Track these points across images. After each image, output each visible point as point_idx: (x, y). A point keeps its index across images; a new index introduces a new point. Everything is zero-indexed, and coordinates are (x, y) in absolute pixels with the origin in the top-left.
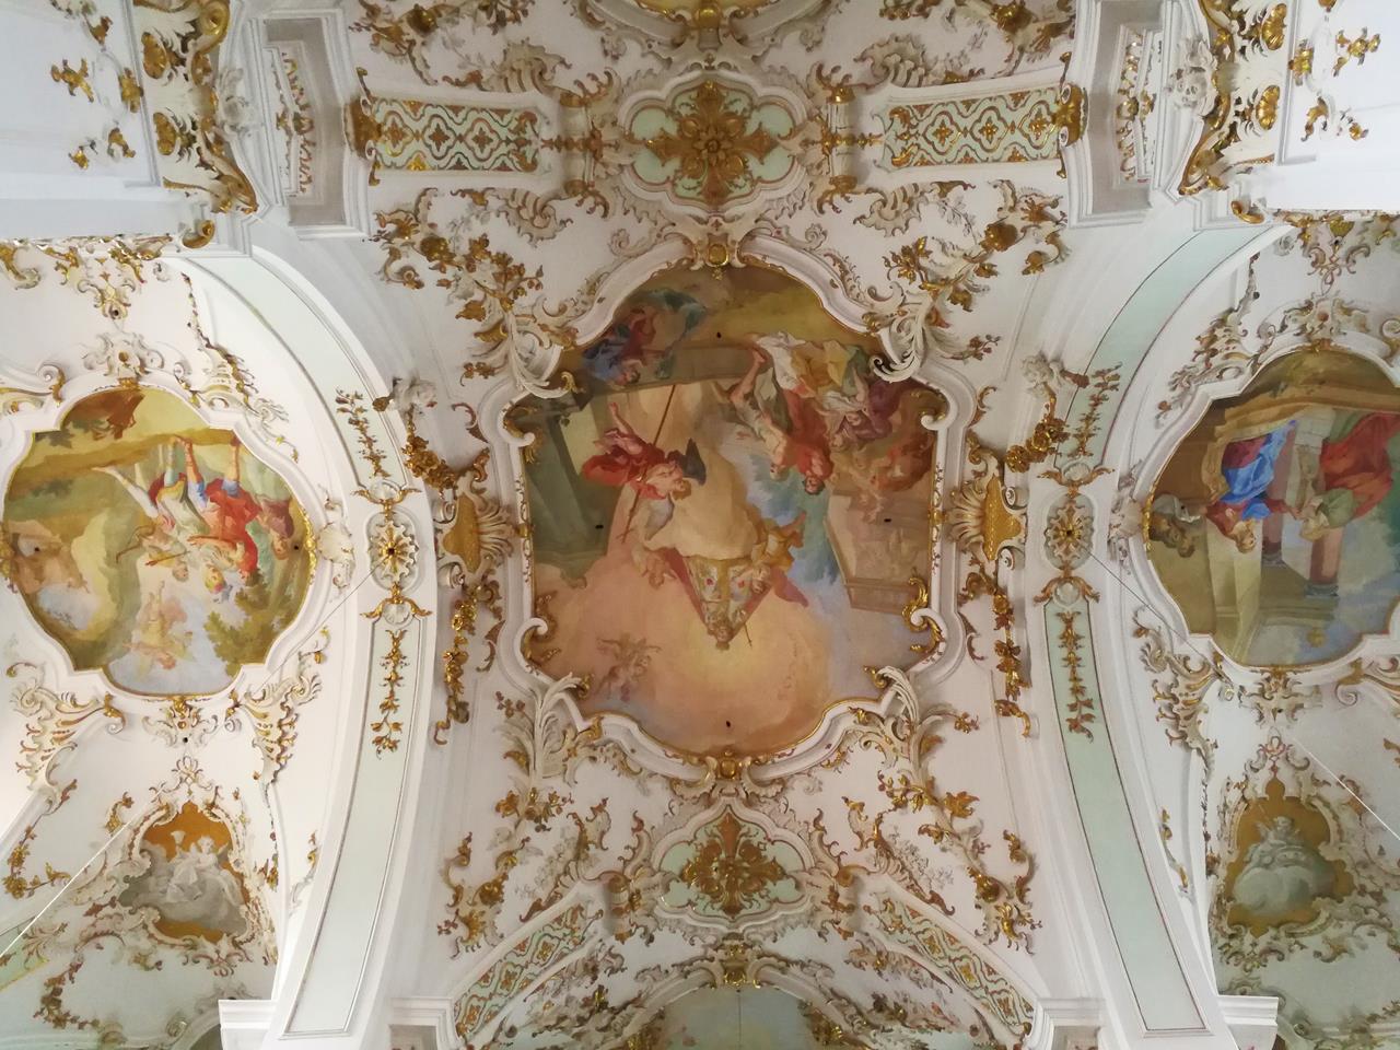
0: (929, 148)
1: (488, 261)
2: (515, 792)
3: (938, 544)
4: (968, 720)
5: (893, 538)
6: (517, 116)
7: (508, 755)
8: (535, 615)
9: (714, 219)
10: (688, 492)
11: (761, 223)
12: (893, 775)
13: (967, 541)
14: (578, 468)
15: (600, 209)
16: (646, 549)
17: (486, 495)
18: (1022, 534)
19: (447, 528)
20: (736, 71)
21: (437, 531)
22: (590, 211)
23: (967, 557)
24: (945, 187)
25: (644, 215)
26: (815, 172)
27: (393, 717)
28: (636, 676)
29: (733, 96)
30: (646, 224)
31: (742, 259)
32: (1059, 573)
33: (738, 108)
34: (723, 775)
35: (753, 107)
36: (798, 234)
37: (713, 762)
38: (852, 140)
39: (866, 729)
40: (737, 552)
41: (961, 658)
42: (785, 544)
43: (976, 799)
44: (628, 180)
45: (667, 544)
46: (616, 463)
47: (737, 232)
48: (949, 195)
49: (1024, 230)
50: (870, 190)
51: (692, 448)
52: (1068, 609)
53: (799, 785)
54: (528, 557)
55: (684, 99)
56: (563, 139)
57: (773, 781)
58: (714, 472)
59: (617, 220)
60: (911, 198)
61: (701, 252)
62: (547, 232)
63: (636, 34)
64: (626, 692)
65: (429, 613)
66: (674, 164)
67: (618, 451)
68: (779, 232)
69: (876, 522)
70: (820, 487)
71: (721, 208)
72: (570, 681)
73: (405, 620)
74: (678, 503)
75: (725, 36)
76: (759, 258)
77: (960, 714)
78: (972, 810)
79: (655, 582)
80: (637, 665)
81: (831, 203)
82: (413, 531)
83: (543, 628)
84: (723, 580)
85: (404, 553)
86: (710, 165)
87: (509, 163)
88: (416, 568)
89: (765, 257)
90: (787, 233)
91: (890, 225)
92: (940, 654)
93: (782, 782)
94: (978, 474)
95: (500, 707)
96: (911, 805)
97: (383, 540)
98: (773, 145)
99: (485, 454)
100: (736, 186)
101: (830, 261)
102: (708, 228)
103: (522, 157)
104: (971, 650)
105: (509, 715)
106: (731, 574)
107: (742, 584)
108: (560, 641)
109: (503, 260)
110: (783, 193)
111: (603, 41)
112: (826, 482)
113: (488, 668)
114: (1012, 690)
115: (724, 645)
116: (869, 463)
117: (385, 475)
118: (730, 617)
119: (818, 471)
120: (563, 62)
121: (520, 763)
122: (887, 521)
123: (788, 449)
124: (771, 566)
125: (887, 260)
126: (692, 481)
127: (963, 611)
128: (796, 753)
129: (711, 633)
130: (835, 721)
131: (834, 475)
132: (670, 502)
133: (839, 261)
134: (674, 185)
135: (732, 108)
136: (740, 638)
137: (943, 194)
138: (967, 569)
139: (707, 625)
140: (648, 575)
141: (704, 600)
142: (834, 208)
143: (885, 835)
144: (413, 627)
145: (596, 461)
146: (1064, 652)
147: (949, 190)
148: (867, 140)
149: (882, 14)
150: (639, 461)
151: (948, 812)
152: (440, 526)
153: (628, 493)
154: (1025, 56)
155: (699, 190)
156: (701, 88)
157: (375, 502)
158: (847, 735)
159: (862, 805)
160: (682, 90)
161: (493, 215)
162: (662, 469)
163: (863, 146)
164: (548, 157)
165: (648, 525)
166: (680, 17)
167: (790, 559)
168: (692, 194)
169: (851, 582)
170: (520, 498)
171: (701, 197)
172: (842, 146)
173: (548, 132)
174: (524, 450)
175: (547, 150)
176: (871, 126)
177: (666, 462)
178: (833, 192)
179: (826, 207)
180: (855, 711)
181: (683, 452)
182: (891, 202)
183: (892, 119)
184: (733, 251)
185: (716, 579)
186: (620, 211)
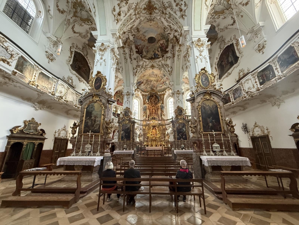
0: (128, 18)
6: (170, 19)
20: (148, 16)
22: (164, 3)
26: (139, 8)
33: (148, 12)
35: (146, 13)
38: (136, 15)
44: (160, 6)
50: (133, 9)
55: (153, 13)
56: (166, 14)
60: (129, 11)
62: (169, 3)
63: (158, 20)
66: (154, 6)
75: (149, 19)
81: (137, 4)
86: (150, 6)
87: (172, 15)
91: (130, 5)
98: (144, 9)
100: (147, 3)
110: (142, 3)
111: (161, 20)
120: (165, 20)
134: (155, 4)
137: (126, 14)
149: (135, 25)
161: (174, 9)
166: (153, 21)
168: (152, 2)
175: (168, 14)
176: (134, 16)
178: (137, 6)
182: (130, 8)
183: (132, 18)
186: (161, 1)
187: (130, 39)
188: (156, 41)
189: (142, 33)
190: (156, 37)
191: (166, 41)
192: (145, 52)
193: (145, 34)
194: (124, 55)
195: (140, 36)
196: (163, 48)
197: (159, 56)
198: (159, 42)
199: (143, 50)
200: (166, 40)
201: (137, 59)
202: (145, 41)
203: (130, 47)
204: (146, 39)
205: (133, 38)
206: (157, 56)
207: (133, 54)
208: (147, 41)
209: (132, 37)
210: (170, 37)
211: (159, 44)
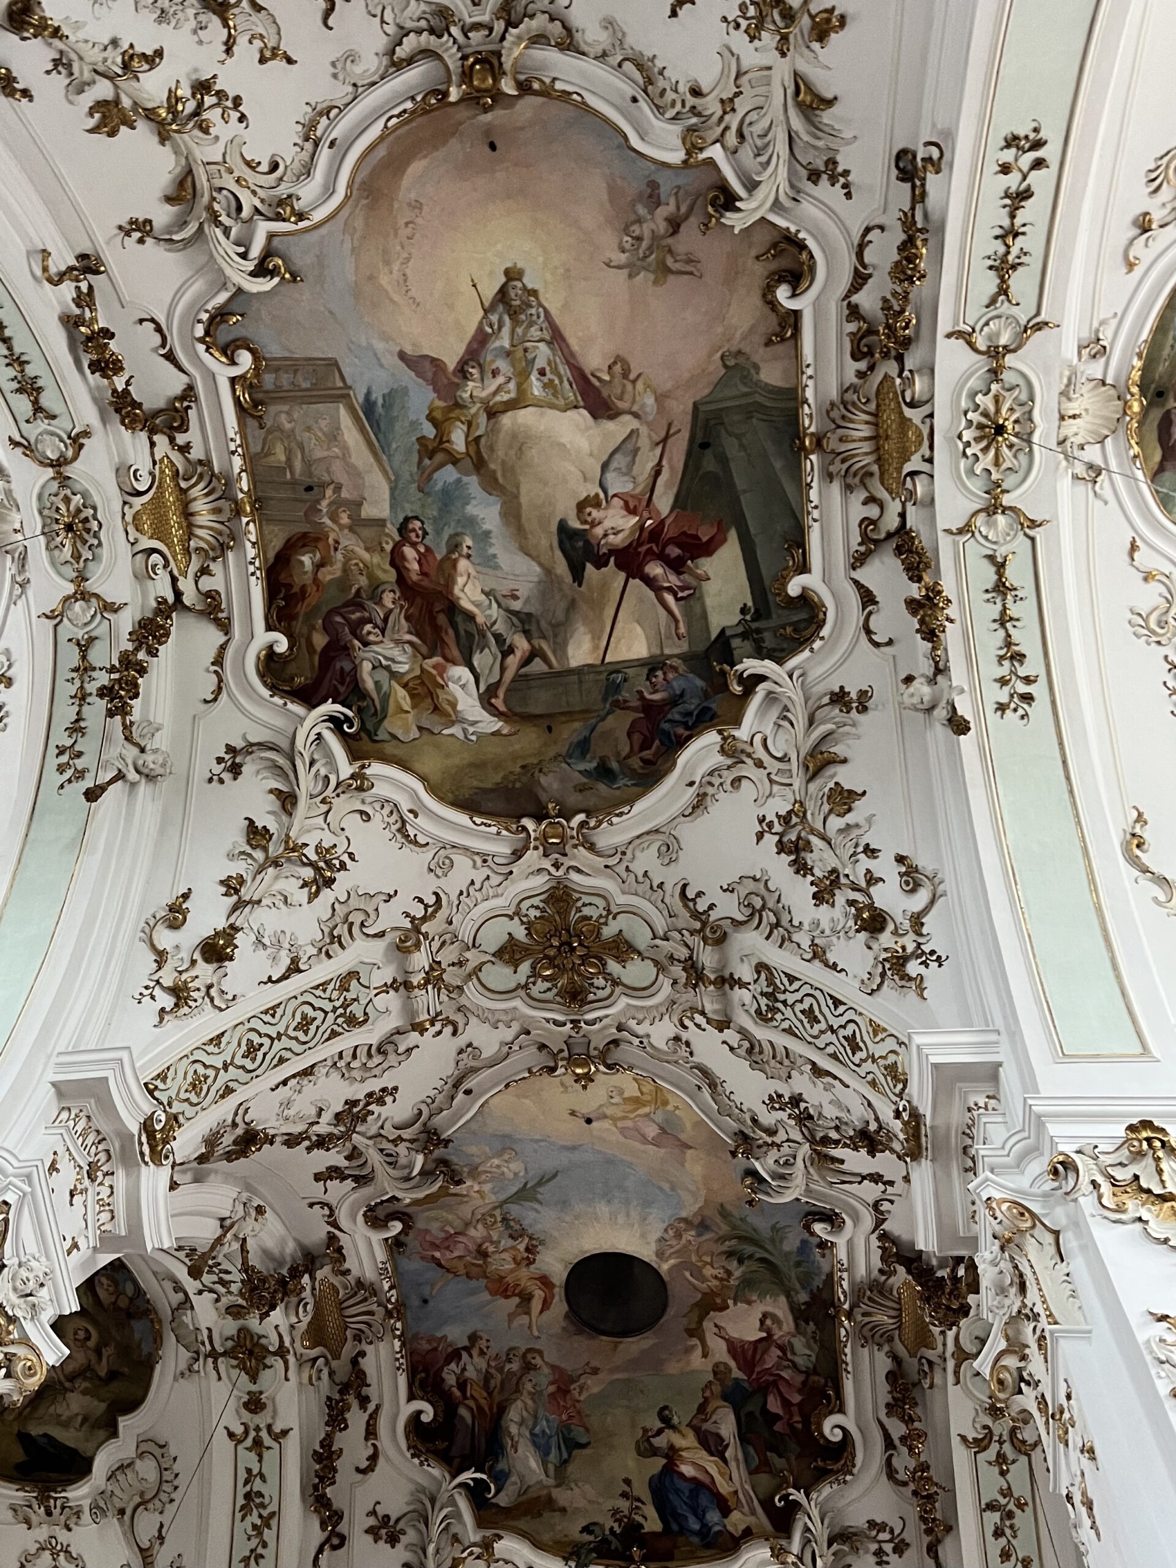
0: (318, 1003)
1: (818, 873)
2: (816, 46)
3: (237, 470)
4: (137, 235)
5: (298, 465)
6: (775, 1023)
7: (830, 103)
8: (797, 314)
9: (561, 873)
10: (581, 506)
11: (506, 870)
12: (224, 128)
13: (201, 477)
14: (733, 535)
15: (690, 894)
16: (636, 415)
17: (863, 495)
18: (129, 518)
19: (915, 463)
20: (547, 1018)
21: (930, 461)
22: (700, 894)
23: (196, 453)
24: (294, 968)
25: (641, 879)
26: (447, 937)
27: (1012, 181)
28: (639, 221)
29: (549, 995)
30: (638, 868)
31: (524, 829)
32: (68, 471)
33: (541, 985)
34: (491, 62)
35: (526, 987)
36: (461, 861)
37: (508, 87)
38: (408, 985)
39: (283, 190)
40: (506, 420)
41: (169, 316)
42: (442, 438)
43: (90, 131)
44: (661, 925)
45: (610, 425)
46: (679, 545)
47: (532, 857)
48: (288, 961)
49: (193, 962)
50: (381, 935)
51: (578, 575)
52: (42, 425)
53: (370, 63)
54: (805, 401)
55: (601, 994)
56: (727, 986)
57: (410, 61)
58: (547, 540)
59: (671, 877)
60: (332, 943)
61: (572, 837)
62: (751, 886)
63: (656, 1054)
64: (653, 197)
65: (949, 336)
66: (608, 932)
67: (676, 566)
68: (485, 861)
69: (323, 486)
70: (403, 529)
71: (553, 884)
72: (735, 221)
73: (987, 324)
74: (594, 489)
75: (562, 1051)
76: (504, 832)
77: (149, 241)
78: (91, 114)
79: (620, 365)
80: (639, 239)
81: (426, 906)
82: (963, 464)
83: (782, 293)
84: (522, 376)
85: (981, 427)
86: (568, 931)
87: (785, 980)
88: (964, 404)
89: (498, 833)
90: (474, 862)
91: (354, 903)
92: (199, 321)
93: (397, 65)
94: (204, 571)
95: (846, 173)
96: (184, 91)
97: (1011, 446)
98: (499, 954)
99: (859, 560)
100: (537, 908)
101: (421, 839)
102: (568, 862)
103: (770, 982)
104: (159, 329)
105: (832, 162)
106: (512, 386)
107: (495, 373)
108: (760, 271)
109: (801, 868)
110: (485, 906)
111: (691, 1054)
112: (397, 538)
113: (868, 230)
114: (85, 299)
115: (512, 275)
116: (345, 570)
117: (991, 558)
118: (506, 319)
119: (409, 552)
120: (732, 1049)
121: (809, 89)
122: (309, 489)
123: (450, 581)
124: (458, 405)
125: (353, 860)
126: (576, 524)
127: (185, 379)
128: (380, 124)
129: (534, 293)
130: (329, 190)
131: (388, 548)
132: (605, 492)
133: (410, 842)
134: (609, 912)
135: (548, 985)
136: (490, 289)
137: (295, 961)
138: (192, 436)
139: (540, 305)
140: (632, 376)
141: (549, 343)
142: (421, 900)
143: (216, 21)
144: (974, 313)
145: (708, 549)
146: (30, 371)
147: (289, 969)
148: (394, 986)
149: (396, 1089)
150: (649, 551)
151: (126, 102)
152: (925, 467)
153: (664, 503)
154: (229, 1121)
155: (579, 904)
156: (584, 1002)
157: (1011, 508)
158: (308, 170)
159: (263, 60)
160: (606, 1002)
161: (806, 927)
162: (616, 540)
163: (395, 981)
164: (745, 973)
165: (636, 451)
166: (608, 1067)
167: (431, 418)
168: (586, 899)
169: (343, 396)
170: (814, 495)
171: (576, 895)
172: (417, 979)
173: (741, 995)
174: (804, 568)
175: (746, 979)
176: (392, 1000)
177: (614, 552)
178: (424, 919)
179: (431, 900)
180: (301, 216)
181: (589, 567)
182: (356, 930)
183: (366, 1014)
184: (536, 839)
185: (534, 377)
186: (668, 887)
187: (350, 1264)
188: (671, 1312)
189: (492, 1199)
190: (660, 1254)
191: (800, 1315)
192: (542, 1447)
193: (533, 1217)
194: (249, 1459)
195: (477, 1233)
196: (774, 1405)
197: (726, 1511)
198: (708, 1325)
199: (502, 1409)
200: (803, 1297)
201: (410, 1536)
202: (536, 1305)
203: (342, 1366)
204: (545, 1281)
205: (381, 1255)
206: (701, 1518)
207: (374, 1458)
208: (560, 1306)
209: (377, 1237)
210: (842, 1254)
211: (719, 1350)
